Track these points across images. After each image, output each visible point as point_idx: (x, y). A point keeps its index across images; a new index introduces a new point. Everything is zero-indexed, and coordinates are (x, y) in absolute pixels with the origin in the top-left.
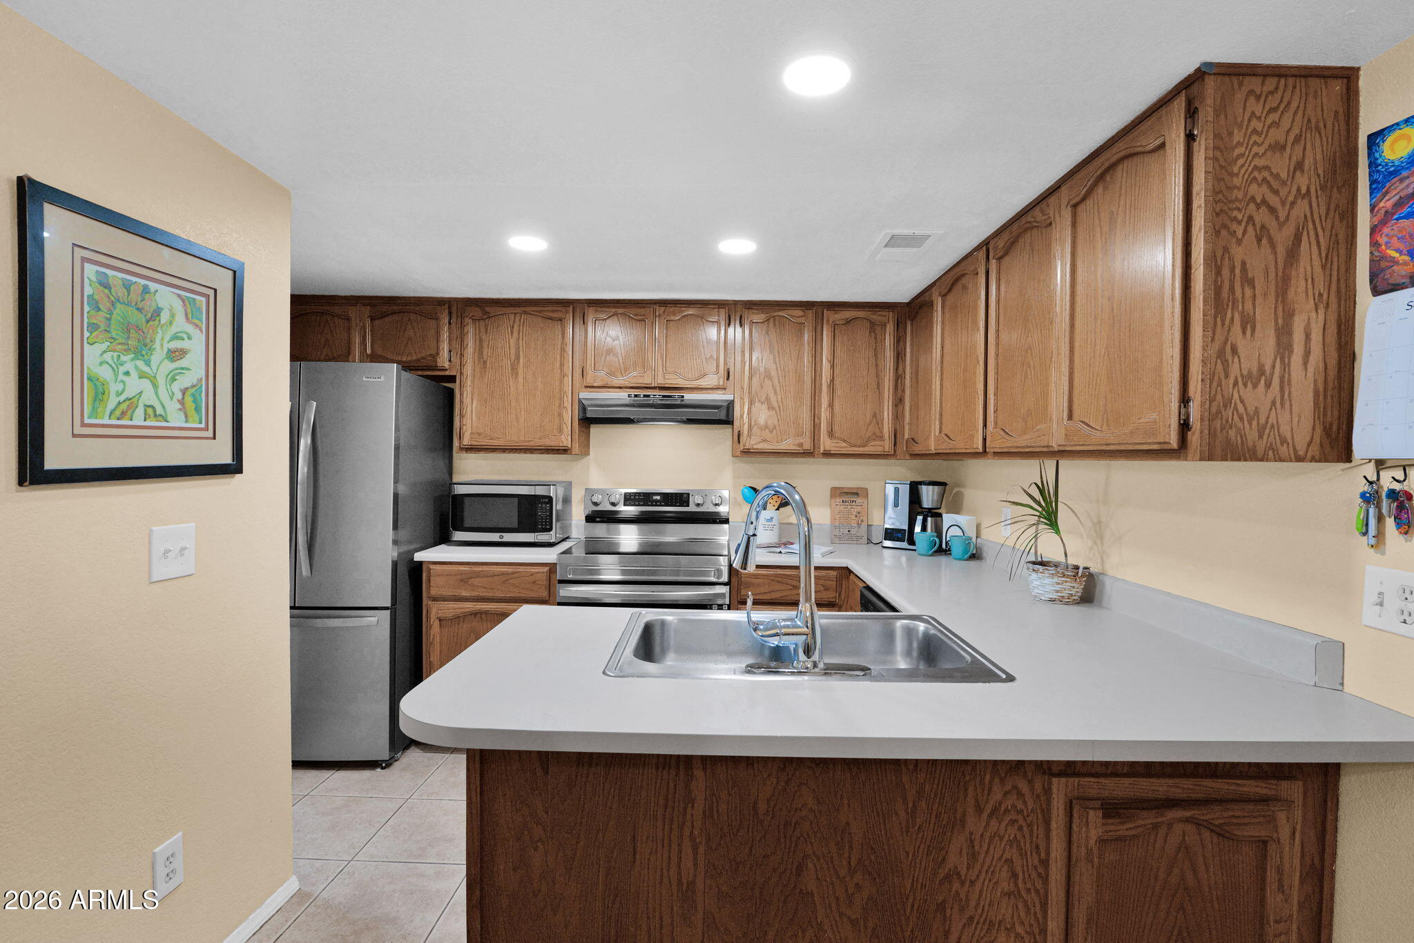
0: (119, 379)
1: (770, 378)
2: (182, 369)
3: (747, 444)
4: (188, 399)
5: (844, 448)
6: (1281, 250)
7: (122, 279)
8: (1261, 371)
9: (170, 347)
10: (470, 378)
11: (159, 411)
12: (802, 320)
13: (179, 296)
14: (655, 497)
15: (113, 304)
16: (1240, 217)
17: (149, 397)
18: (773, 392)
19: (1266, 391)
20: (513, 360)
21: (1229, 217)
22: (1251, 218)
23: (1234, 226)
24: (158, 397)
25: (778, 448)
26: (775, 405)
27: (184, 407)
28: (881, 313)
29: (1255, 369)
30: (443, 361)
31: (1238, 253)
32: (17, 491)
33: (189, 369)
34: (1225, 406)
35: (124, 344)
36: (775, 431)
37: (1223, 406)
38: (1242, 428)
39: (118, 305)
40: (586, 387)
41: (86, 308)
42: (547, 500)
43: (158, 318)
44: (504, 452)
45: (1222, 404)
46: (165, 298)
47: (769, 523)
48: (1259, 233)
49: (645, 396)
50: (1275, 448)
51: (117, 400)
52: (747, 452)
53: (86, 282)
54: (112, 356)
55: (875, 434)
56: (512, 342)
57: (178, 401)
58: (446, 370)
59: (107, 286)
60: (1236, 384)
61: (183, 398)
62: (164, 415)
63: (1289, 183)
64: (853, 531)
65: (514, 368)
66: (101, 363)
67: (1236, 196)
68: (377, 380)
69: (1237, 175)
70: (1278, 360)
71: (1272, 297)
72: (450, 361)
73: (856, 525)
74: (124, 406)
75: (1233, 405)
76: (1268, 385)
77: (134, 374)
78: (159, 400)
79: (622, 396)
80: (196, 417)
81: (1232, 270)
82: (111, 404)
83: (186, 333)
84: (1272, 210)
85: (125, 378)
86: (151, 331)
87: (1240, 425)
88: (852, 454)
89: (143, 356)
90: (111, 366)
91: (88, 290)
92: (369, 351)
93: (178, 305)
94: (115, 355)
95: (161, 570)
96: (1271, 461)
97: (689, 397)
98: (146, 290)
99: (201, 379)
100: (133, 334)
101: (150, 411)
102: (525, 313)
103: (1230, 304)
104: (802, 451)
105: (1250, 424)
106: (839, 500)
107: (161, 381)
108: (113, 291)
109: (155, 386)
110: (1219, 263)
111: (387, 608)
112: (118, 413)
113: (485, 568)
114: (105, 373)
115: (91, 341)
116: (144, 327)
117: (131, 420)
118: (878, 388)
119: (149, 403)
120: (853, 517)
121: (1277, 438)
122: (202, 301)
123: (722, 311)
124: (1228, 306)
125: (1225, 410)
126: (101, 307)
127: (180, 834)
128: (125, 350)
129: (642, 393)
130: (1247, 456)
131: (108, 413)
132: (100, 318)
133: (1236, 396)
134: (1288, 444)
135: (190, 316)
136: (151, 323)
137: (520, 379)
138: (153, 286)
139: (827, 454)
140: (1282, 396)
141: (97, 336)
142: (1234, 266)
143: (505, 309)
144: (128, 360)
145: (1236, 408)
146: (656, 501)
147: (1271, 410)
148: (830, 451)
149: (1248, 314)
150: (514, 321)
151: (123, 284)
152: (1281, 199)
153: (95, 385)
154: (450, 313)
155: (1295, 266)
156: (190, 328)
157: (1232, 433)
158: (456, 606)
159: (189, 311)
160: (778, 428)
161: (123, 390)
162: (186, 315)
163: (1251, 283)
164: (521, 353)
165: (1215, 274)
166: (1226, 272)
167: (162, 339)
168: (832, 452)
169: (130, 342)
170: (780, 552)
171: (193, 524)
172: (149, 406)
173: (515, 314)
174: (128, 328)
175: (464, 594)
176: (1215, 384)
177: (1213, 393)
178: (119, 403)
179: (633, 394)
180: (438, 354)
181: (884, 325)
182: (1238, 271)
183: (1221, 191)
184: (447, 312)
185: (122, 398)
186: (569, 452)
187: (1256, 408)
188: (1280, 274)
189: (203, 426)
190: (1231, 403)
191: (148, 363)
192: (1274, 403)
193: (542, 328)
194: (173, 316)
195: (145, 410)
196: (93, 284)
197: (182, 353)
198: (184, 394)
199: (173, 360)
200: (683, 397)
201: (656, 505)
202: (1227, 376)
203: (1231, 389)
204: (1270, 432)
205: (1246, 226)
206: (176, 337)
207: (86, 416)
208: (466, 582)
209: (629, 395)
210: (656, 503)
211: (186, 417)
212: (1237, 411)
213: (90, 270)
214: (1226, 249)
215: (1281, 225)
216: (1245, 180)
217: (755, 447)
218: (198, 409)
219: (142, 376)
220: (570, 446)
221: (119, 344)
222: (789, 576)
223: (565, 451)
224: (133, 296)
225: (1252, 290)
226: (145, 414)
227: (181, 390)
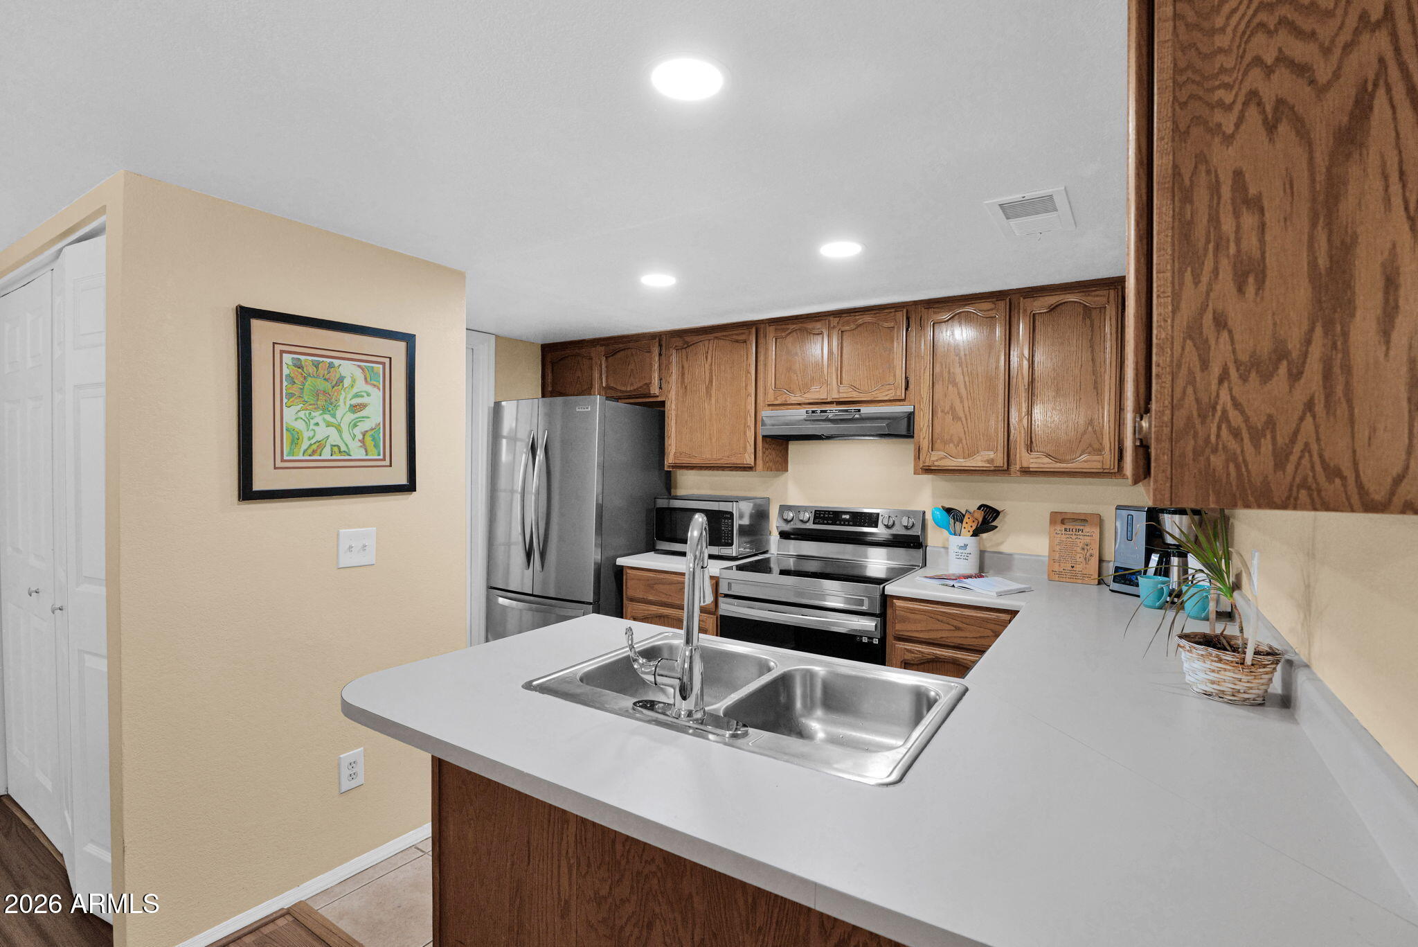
0: (310, 428)
1: (955, 384)
2: (363, 417)
3: (927, 460)
4: (368, 439)
5: (1046, 463)
6: (1322, 137)
7: (312, 361)
8: (1281, 353)
9: (352, 403)
10: (674, 403)
11: (343, 448)
12: (992, 313)
13: (359, 366)
14: (844, 517)
15: (305, 378)
16: (1228, 99)
17: (334, 438)
18: (958, 400)
19: (1291, 387)
20: (707, 384)
21: (1208, 104)
22: (1253, 95)
23: (1218, 116)
24: (342, 439)
25: (963, 465)
26: (961, 415)
27: (364, 445)
28: (1097, 293)
29: (1265, 347)
30: (655, 390)
31: (1225, 159)
32: (238, 505)
33: (369, 418)
34: (1203, 418)
35: (314, 404)
36: (960, 445)
37: (1199, 416)
38: (1239, 451)
39: (309, 379)
40: (769, 405)
41: (285, 383)
42: (729, 516)
43: (341, 384)
44: (701, 469)
45: (1195, 413)
46: (347, 369)
47: (962, 551)
48: (1270, 117)
49: (822, 412)
50: (1314, 486)
51: (309, 443)
52: (928, 470)
53: (285, 366)
54: (305, 414)
55: (1090, 445)
56: (707, 366)
57: (359, 440)
58: (658, 396)
59: (300, 367)
60: (1224, 377)
61: (364, 438)
62: (347, 451)
63: (1339, 12)
64: (1078, 568)
65: (708, 389)
66: (296, 419)
67: (1222, 65)
68: (586, 410)
69: (1223, 30)
70: (1319, 331)
71: (1303, 221)
72: (660, 388)
73: (1082, 559)
74: (314, 447)
75: (1219, 413)
76: (1295, 376)
77: (322, 424)
78: (344, 441)
79: (801, 413)
80: (375, 451)
81: (1215, 189)
82: (304, 446)
83: (366, 392)
84: (1301, 70)
85: (315, 428)
86: (336, 394)
87: (1233, 445)
88: (1063, 472)
89: (329, 411)
90: (304, 420)
91: (286, 371)
92: (604, 385)
93: (358, 374)
94: (307, 412)
95: (345, 560)
96: (1304, 508)
97: (866, 410)
98: (331, 366)
99: (379, 424)
100: (321, 397)
101: (336, 449)
102: (716, 338)
103: (1211, 246)
104: (992, 468)
105: (1257, 446)
106: (1060, 528)
107: (344, 427)
108: (305, 370)
109: (340, 431)
110: (1187, 182)
111: (591, 604)
112: (310, 451)
113: (667, 576)
114: (300, 425)
115: (288, 405)
116: (330, 391)
117: (320, 455)
118: (1096, 388)
119: (334, 444)
120: (1079, 550)
121: (1318, 468)
122: (379, 368)
123: (899, 315)
124: (1206, 249)
125: (1203, 423)
126: (296, 381)
127: (362, 748)
128: (315, 409)
129: (818, 409)
130: (1251, 498)
131: (302, 452)
132: (295, 389)
133: (1225, 397)
134: (1343, 478)
135: (369, 380)
136: (336, 388)
137: (713, 400)
138: (336, 362)
139: (1026, 472)
140: (1329, 395)
141: (293, 402)
142: (1217, 181)
143: (700, 337)
144: (317, 416)
145: (1225, 417)
146: (845, 520)
147: (1302, 419)
148: (1029, 468)
149: (1250, 258)
150: (708, 348)
151: (313, 364)
152: (1321, 46)
153: (292, 434)
154: (660, 346)
155: (1356, 156)
156: (369, 388)
157: (1217, 461)
158: (645, 607)
159: (368, 376)
160: (964, 441)
161: (314, 436)
162: (366, 379)
163: (1256, 205)
164: (714, 377)
165: (1180, 200)
166: (1202, 196)
167: (345, 398)
168: (1031, 470)
169: (319, 403)
170: (953, 586)
171: (375, 528)
172: (335, 446)
173: (709, 340)
174: (317, 394)
175: (651, 598)
176: (1180, 382)
177: (1177, 395)
178: (311, 445)
179: (810, 410)
180: (651, 383)
181: (1102, 309)
182: (1226, 192)
183: (1190, 66)
184: (657, 344)
185: (313, 441)
186: (754, 469)
187: (1270, 416)
188: (1321, 177)
189: (381, 457)
190: (1214, 409)
191: (334, 416)
192: (1310, 406)
193: (731, 352)
194: (354, 381)
195: (332, 448)
196: (289, 367)
197: (362, 407)
198: (364, 435)
199: (354, 412)
200: (859, 410)
201: (844, 525)
202: (1205, 365)
203: (1214, 387)
204: (1301, 458)
205: (1242, 112)
206: (357, 396)
207: (285, 456)
208: (652, 588)
209: (807, 412)
210: (846, 523)
211: (366, 451)
212: (1228, 422)
213: (287, 358)
214: (1201, 158)
215: (1322, 91)
216: (1239, 34)
217: (936, 463)
218: (376, 446)
219: (329, 425)
220: (753, 464)
221: (310, 405)
222: (950, 614)
223: (749, 468)
224: (321, 372)
225: (1257, 217)
226: (332, 452)
227: (362, 433)
